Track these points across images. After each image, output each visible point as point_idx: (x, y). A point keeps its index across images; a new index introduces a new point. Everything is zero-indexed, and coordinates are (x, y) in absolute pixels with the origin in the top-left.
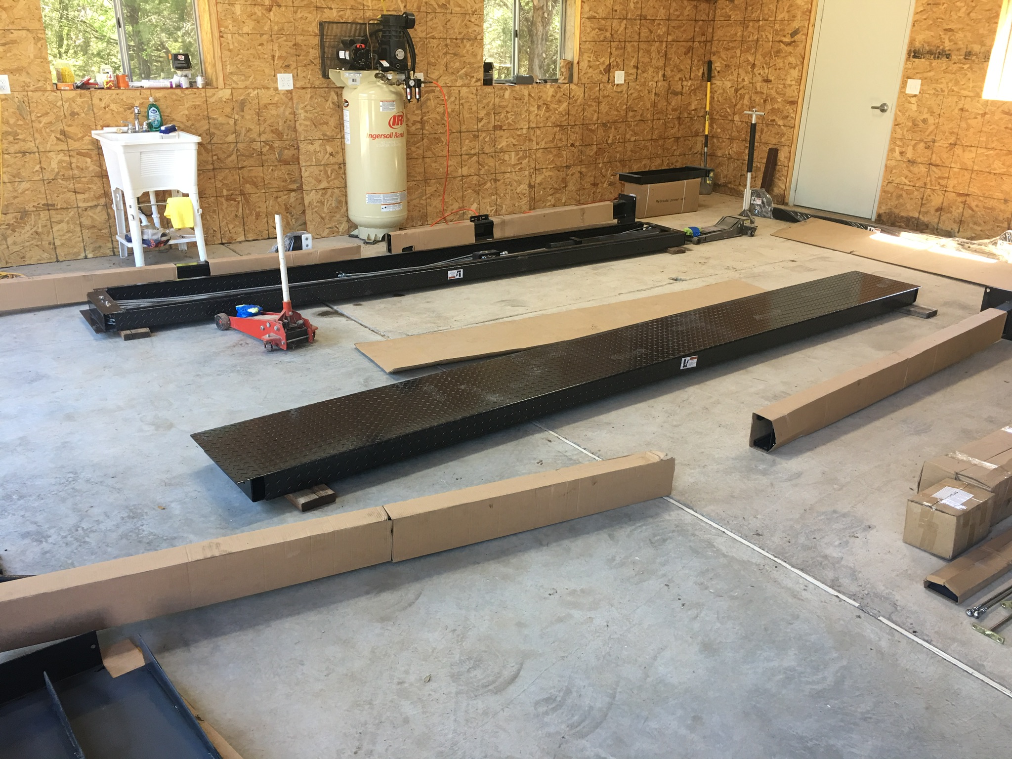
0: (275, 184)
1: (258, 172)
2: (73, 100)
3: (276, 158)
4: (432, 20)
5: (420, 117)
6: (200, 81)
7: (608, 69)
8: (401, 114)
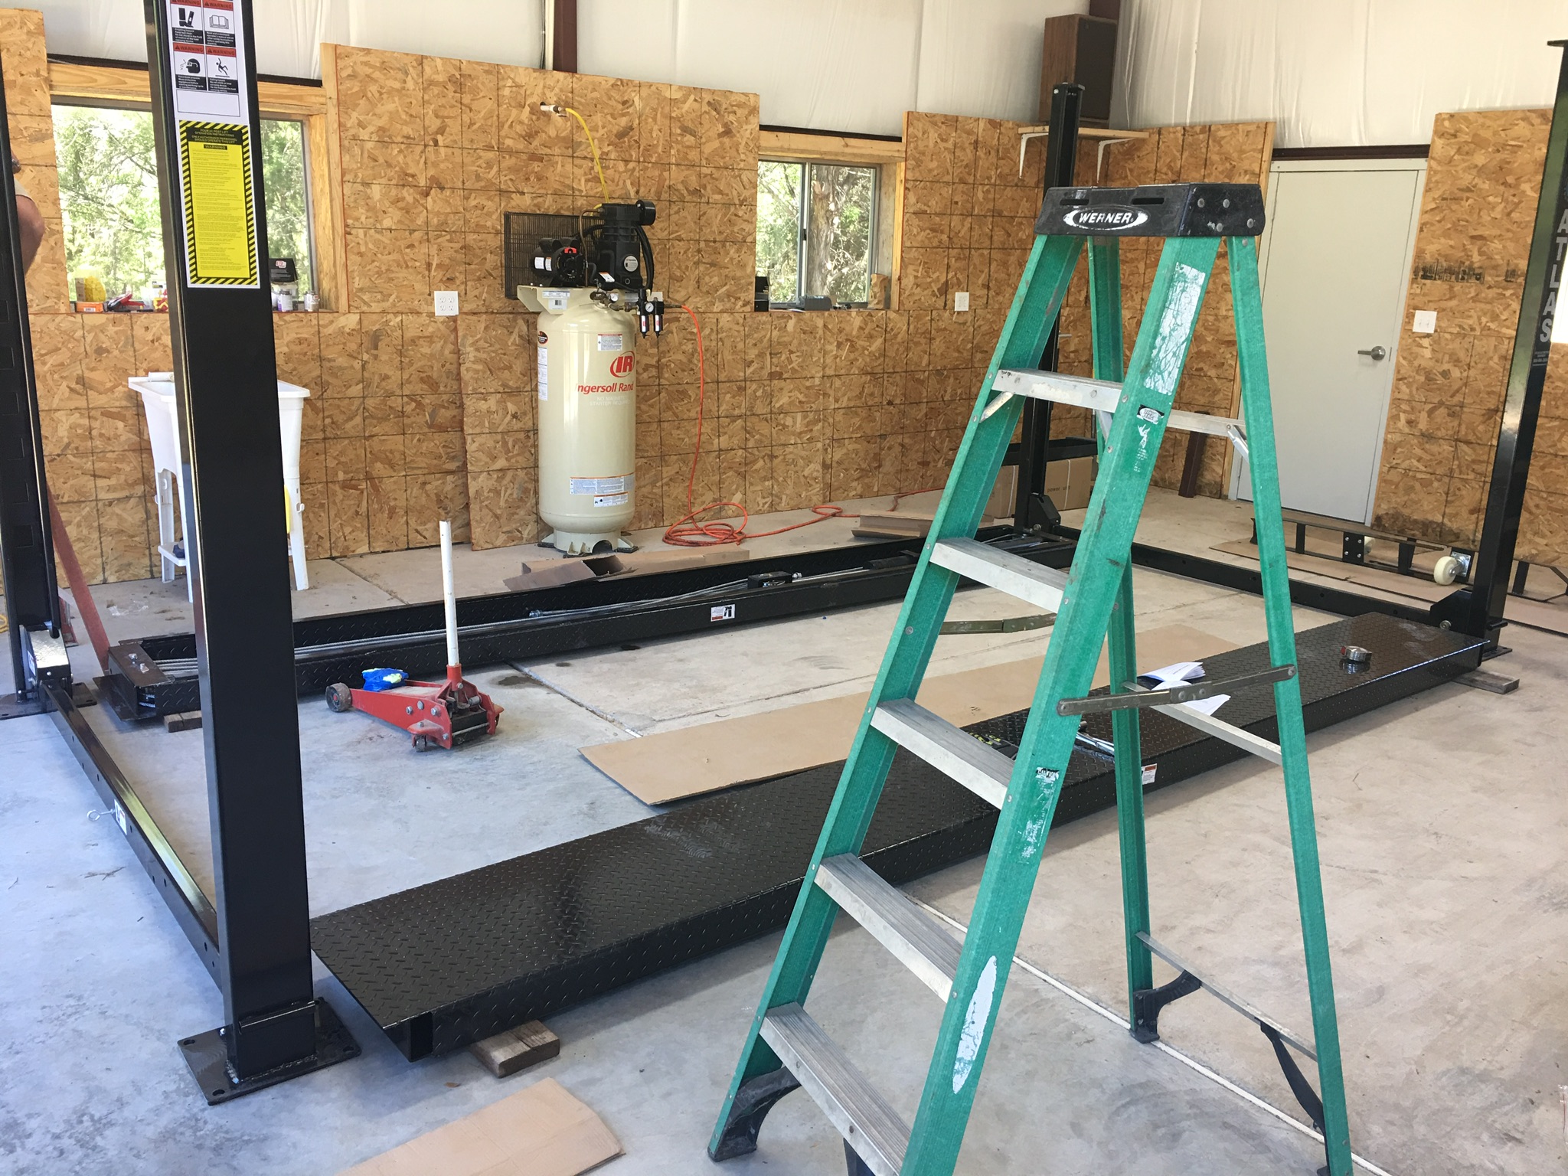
0: (422, 462)
1: (396, 442)
2: (102, 329)
3: (426, 422)
4: (677, 212)
5: (656, 359)
6: (310, 301)
7: (945, 290)
8: (630, 354)
